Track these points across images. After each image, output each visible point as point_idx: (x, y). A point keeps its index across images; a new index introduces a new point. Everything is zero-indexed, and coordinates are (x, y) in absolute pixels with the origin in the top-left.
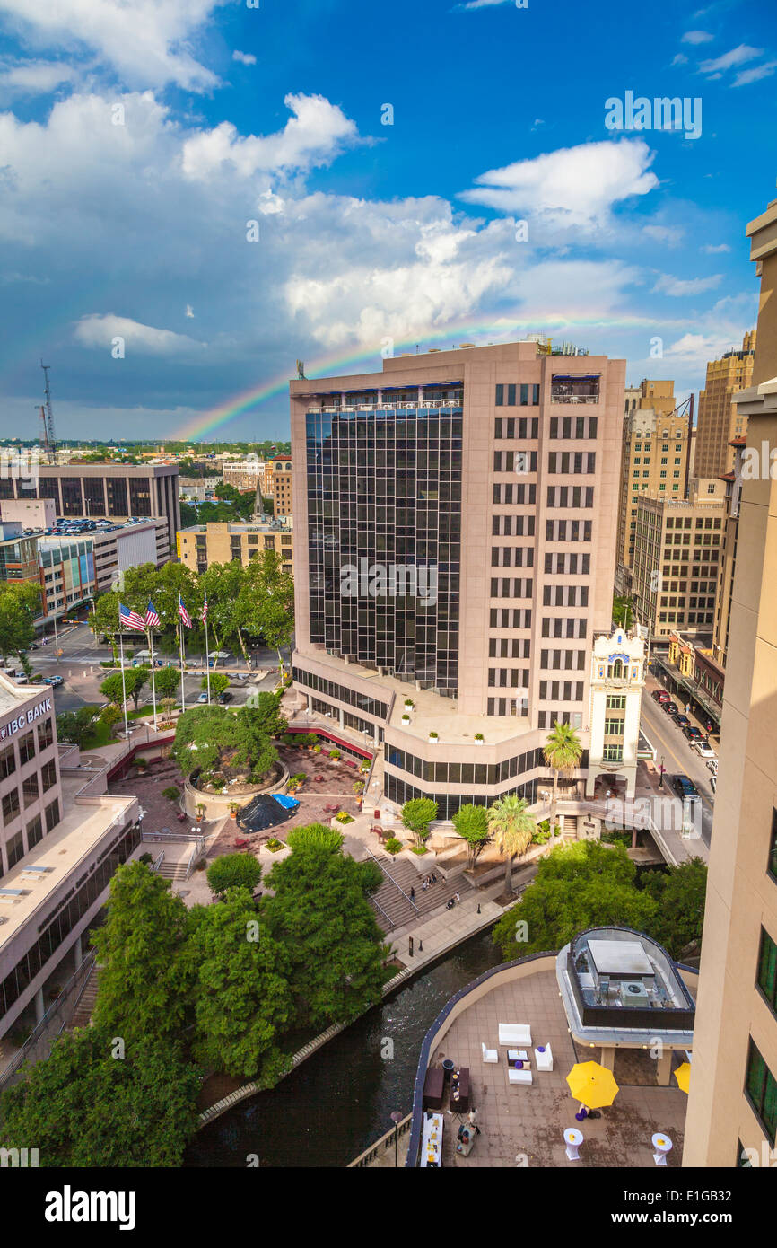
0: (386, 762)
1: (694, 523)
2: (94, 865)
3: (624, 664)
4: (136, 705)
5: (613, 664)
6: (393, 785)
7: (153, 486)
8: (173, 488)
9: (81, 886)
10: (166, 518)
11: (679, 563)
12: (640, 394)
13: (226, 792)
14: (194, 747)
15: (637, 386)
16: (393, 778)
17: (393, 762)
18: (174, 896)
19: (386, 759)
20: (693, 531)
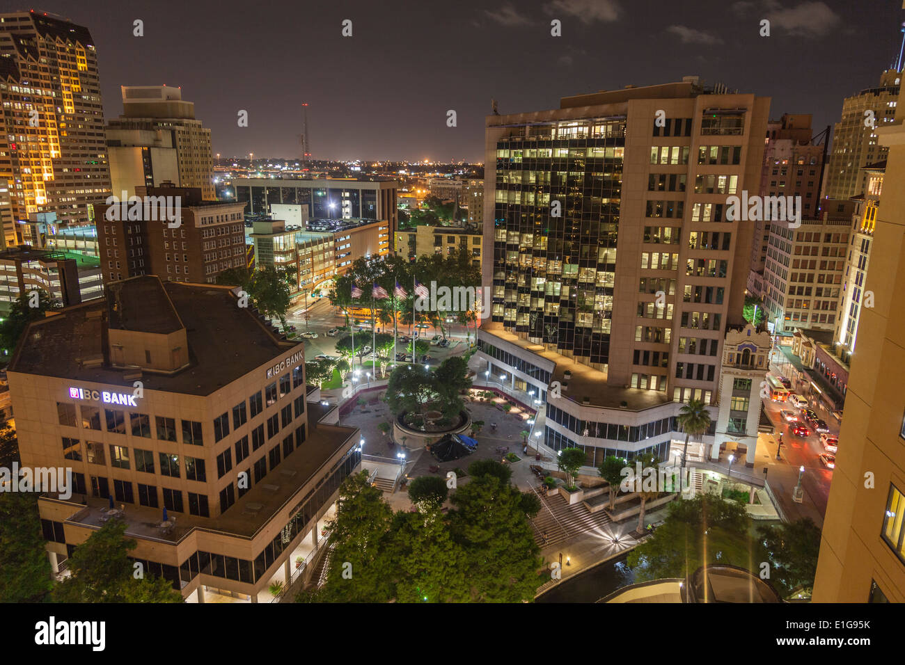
0: (547, 418)
1: (822, 237)
2: (328, 474)
3: (751, 354)
4: (361, 360)
5: (742, 353)
6: (551, 436)
7: (378, 197)
8: (393, 199)
9: (319, 488)
10: (387, 221)
11: (807, 271)
12: (781, 125)
13: (424, 430)
14: (402, 395)
15: (778, 119)
16: (552, 431)
17: (552, 418)
18: (384, 502)
19: (547, 415)
20: (821, 245)
